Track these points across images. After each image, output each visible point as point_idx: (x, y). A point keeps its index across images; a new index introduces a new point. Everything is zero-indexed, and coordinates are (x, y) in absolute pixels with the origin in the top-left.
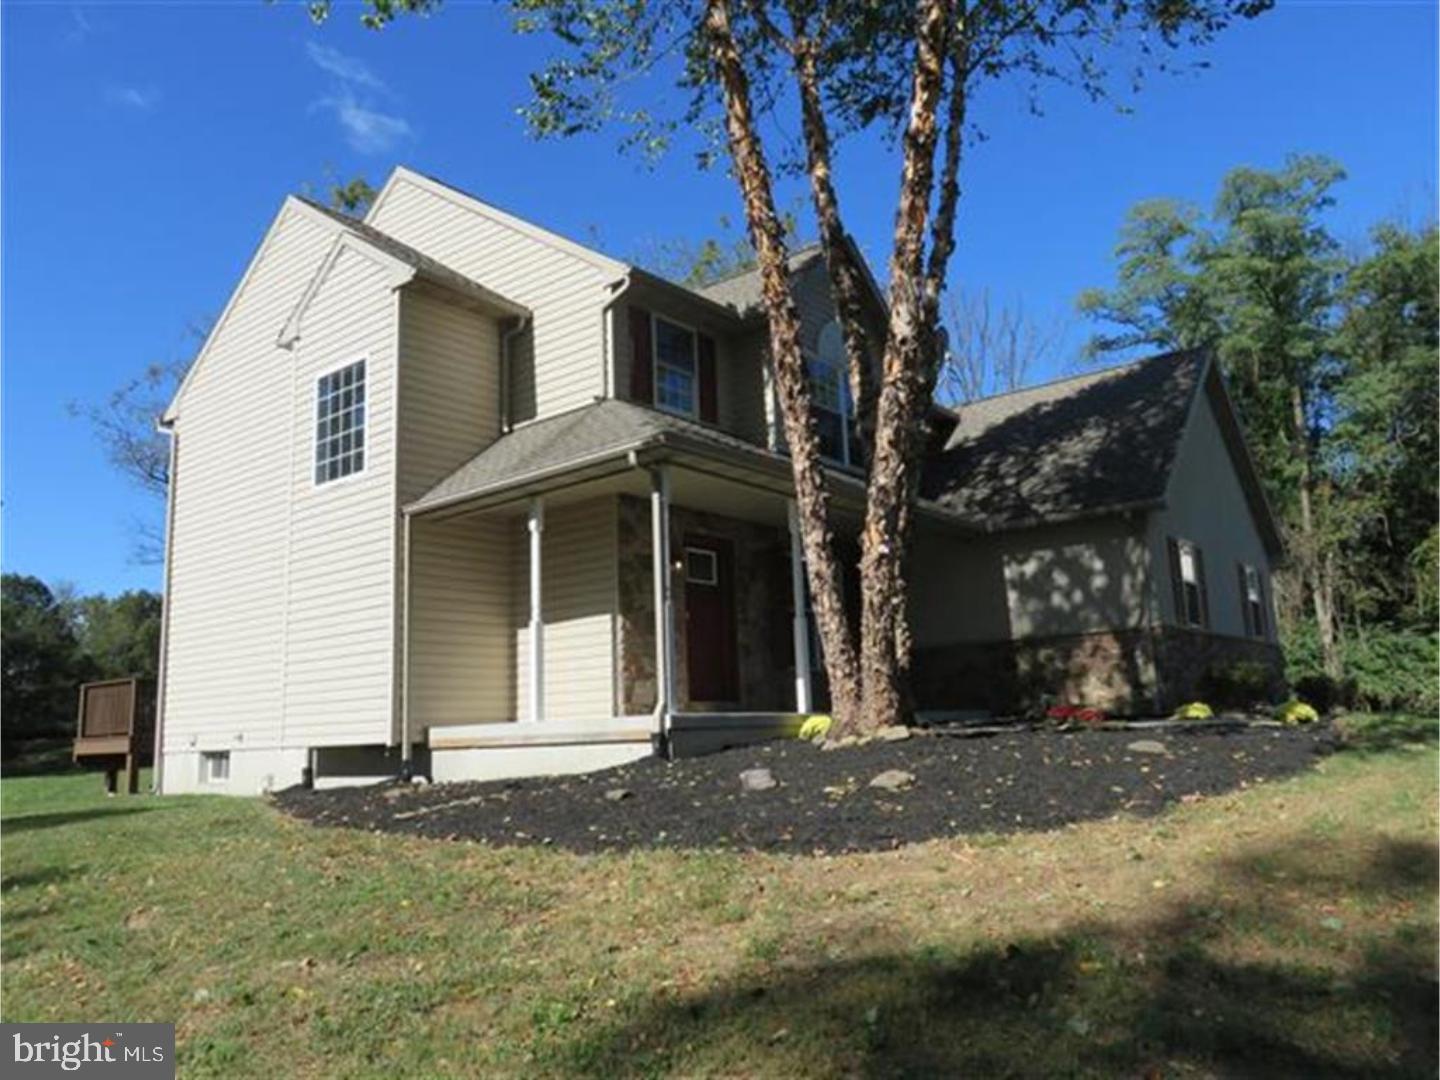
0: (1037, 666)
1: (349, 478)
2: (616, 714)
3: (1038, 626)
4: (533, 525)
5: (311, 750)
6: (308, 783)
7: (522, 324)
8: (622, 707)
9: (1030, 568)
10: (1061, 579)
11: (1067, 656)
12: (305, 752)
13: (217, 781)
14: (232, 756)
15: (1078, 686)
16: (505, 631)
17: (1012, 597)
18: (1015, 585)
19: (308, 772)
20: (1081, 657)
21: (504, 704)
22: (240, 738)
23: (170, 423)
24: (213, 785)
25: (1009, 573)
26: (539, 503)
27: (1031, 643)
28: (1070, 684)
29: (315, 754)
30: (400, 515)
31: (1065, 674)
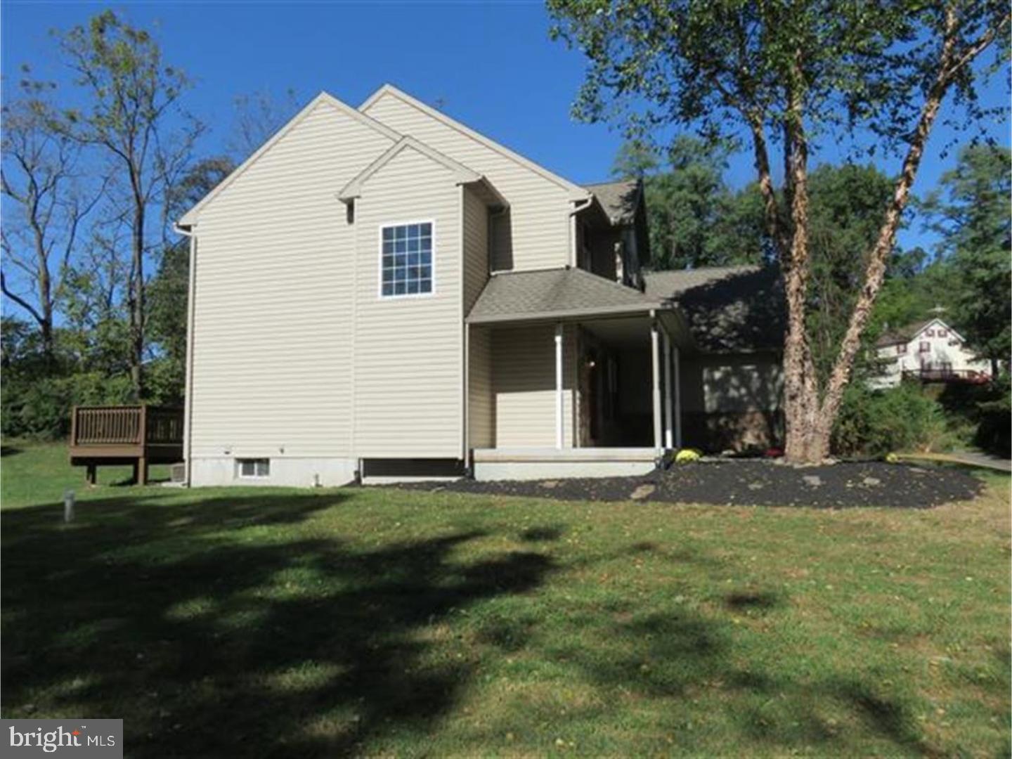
0: (719, 427)
1: (413, 296)
2: (575, 446)
3: (720, 405)
4: (558, 339)
5: (359, 459)
6: (358, 481)
7: (505, 211)
8: (578, 443)
9: (717, 375)
10: (734, 381)
11: (736, 422)
12: (356, 461)
13: (247, 477)
14: (272, 462)
15: (740, 438)
16: (487, 393)
17: (706, 388)
18: (708, 382)
19: (357, 473)
20: (743, 423)
21: (487, 436)
22: (282, 451)
23: (188, 228)
24: (242, 480)
25: (705, 375)
26: (561, 327)
27: (716, 414)
28: (737, 436)
29: (362, 463)
30: (464, 324)
31: (735, 431)
